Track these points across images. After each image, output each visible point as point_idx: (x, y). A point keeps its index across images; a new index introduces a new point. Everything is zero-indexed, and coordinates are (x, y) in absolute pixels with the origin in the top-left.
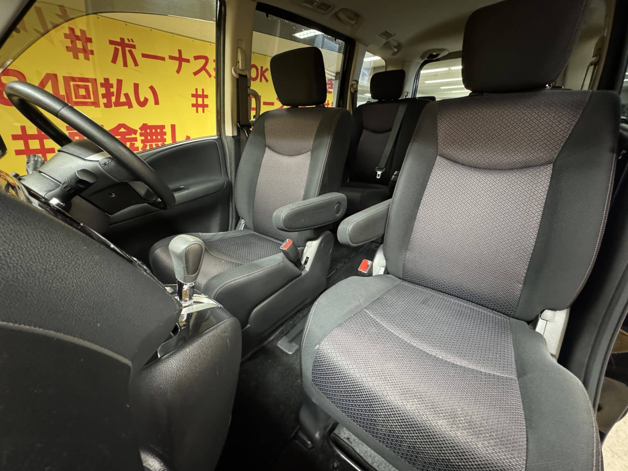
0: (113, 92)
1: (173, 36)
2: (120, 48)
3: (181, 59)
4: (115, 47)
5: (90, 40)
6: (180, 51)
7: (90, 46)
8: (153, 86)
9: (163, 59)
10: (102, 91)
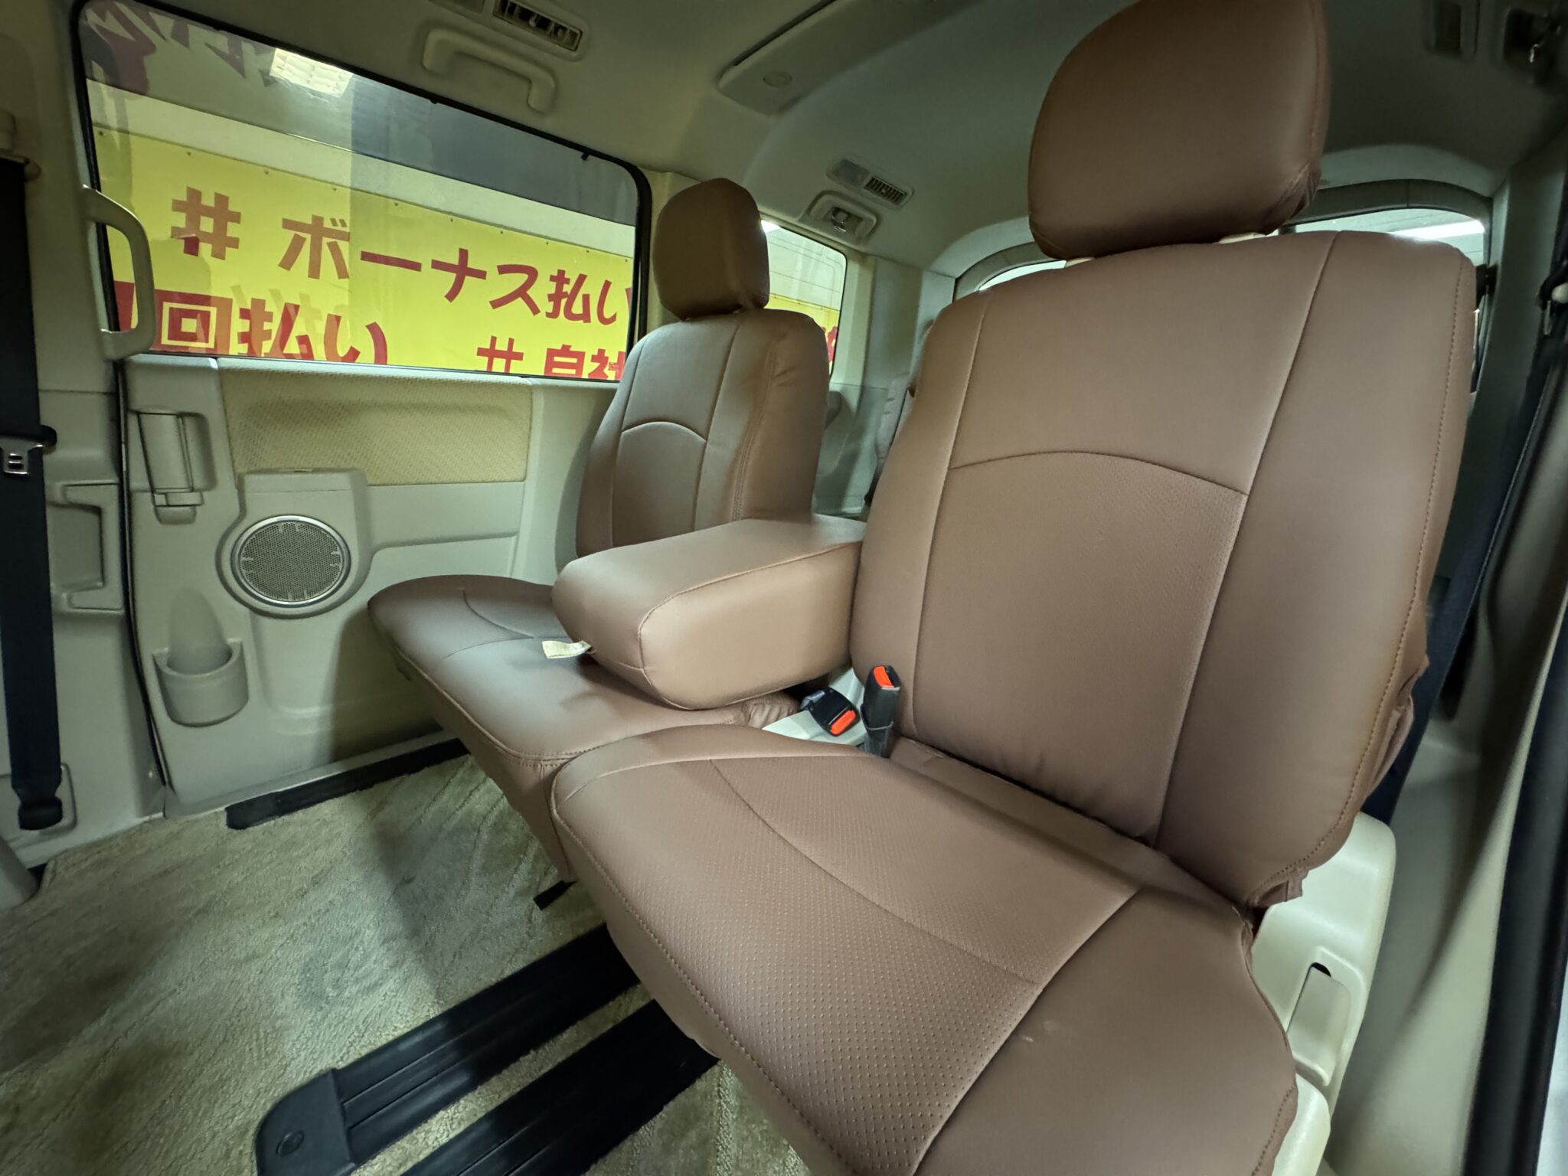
0: (270, 332)
1: (452, 220)
2: (308, 237)
3: (462, 270)
4: (296, 235)
5: (236, 218)
6: (464, 254)
7: (232, 230)
8: (378, 323)
9: (416, 266)
10: (239, 325)
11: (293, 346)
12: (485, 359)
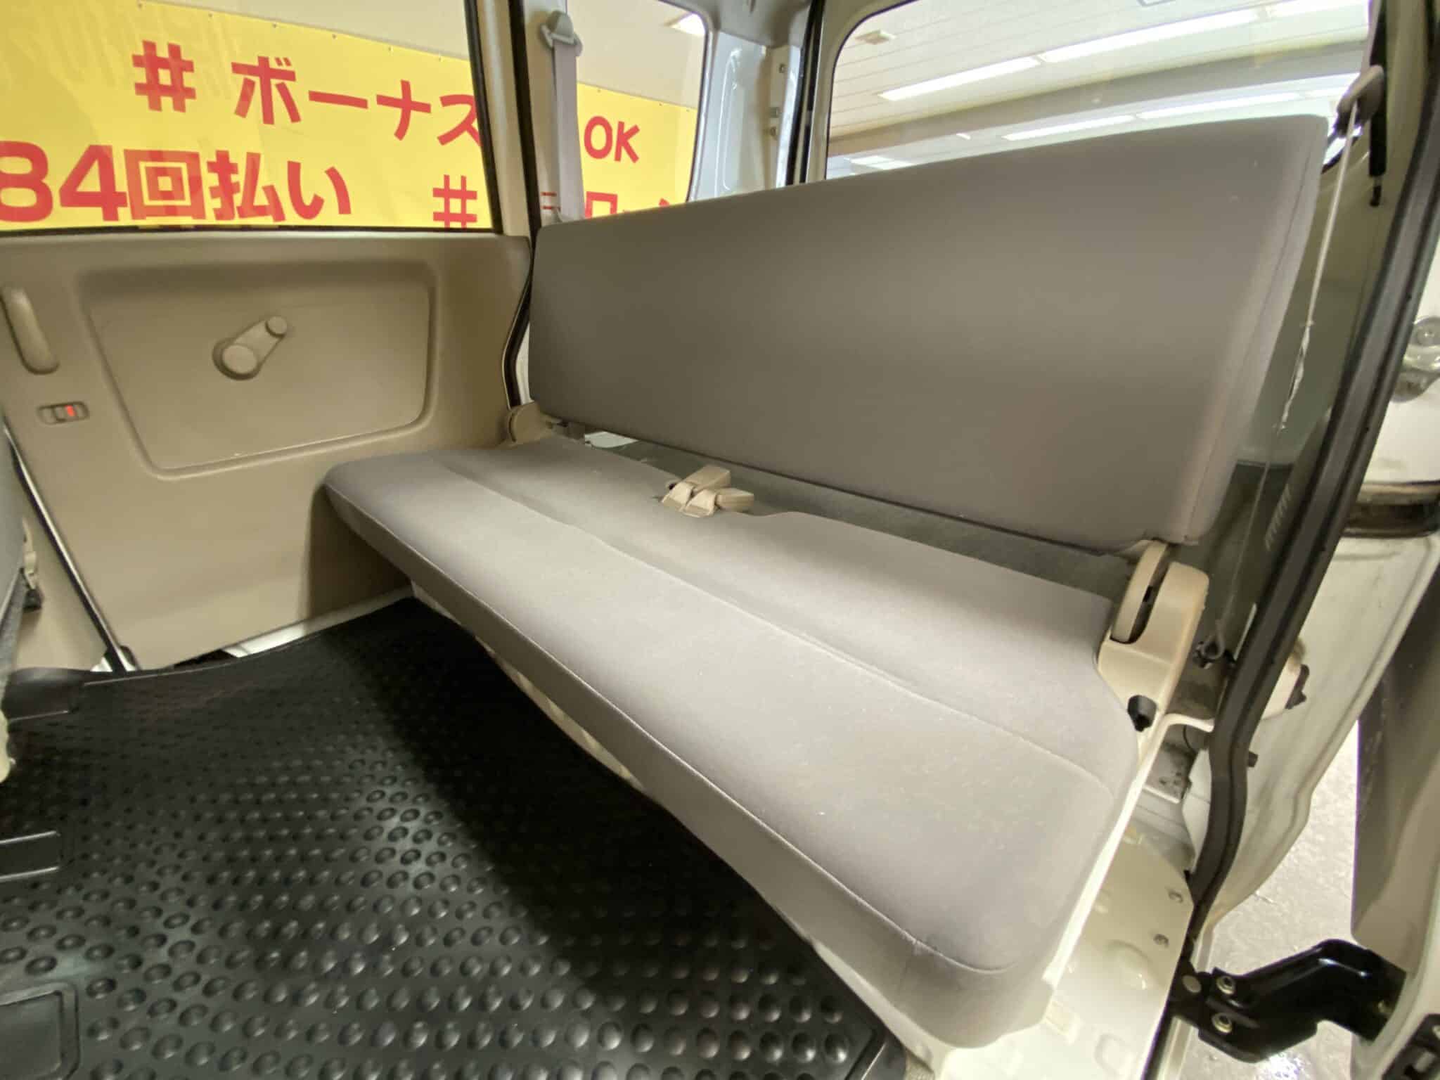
0: (238, 184)
2: (256, 79)
3: (407, 105)
4: (245, 78)
5: (188, 66)
6: (406, 86)
7: (189, 80)
8: (337, 169)
9: (362, 103)
10: (210, 180)
11: (261, 199)
12: (441, 201)
